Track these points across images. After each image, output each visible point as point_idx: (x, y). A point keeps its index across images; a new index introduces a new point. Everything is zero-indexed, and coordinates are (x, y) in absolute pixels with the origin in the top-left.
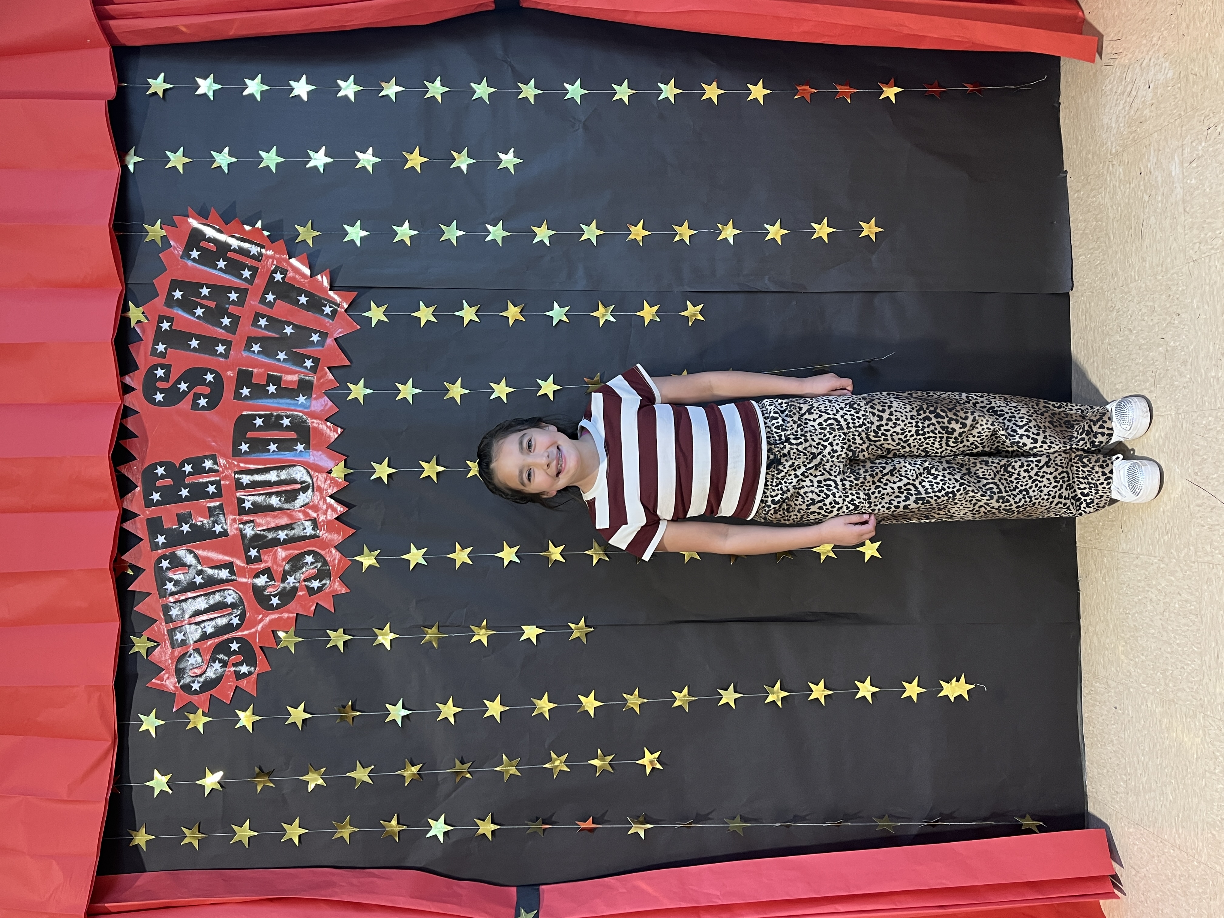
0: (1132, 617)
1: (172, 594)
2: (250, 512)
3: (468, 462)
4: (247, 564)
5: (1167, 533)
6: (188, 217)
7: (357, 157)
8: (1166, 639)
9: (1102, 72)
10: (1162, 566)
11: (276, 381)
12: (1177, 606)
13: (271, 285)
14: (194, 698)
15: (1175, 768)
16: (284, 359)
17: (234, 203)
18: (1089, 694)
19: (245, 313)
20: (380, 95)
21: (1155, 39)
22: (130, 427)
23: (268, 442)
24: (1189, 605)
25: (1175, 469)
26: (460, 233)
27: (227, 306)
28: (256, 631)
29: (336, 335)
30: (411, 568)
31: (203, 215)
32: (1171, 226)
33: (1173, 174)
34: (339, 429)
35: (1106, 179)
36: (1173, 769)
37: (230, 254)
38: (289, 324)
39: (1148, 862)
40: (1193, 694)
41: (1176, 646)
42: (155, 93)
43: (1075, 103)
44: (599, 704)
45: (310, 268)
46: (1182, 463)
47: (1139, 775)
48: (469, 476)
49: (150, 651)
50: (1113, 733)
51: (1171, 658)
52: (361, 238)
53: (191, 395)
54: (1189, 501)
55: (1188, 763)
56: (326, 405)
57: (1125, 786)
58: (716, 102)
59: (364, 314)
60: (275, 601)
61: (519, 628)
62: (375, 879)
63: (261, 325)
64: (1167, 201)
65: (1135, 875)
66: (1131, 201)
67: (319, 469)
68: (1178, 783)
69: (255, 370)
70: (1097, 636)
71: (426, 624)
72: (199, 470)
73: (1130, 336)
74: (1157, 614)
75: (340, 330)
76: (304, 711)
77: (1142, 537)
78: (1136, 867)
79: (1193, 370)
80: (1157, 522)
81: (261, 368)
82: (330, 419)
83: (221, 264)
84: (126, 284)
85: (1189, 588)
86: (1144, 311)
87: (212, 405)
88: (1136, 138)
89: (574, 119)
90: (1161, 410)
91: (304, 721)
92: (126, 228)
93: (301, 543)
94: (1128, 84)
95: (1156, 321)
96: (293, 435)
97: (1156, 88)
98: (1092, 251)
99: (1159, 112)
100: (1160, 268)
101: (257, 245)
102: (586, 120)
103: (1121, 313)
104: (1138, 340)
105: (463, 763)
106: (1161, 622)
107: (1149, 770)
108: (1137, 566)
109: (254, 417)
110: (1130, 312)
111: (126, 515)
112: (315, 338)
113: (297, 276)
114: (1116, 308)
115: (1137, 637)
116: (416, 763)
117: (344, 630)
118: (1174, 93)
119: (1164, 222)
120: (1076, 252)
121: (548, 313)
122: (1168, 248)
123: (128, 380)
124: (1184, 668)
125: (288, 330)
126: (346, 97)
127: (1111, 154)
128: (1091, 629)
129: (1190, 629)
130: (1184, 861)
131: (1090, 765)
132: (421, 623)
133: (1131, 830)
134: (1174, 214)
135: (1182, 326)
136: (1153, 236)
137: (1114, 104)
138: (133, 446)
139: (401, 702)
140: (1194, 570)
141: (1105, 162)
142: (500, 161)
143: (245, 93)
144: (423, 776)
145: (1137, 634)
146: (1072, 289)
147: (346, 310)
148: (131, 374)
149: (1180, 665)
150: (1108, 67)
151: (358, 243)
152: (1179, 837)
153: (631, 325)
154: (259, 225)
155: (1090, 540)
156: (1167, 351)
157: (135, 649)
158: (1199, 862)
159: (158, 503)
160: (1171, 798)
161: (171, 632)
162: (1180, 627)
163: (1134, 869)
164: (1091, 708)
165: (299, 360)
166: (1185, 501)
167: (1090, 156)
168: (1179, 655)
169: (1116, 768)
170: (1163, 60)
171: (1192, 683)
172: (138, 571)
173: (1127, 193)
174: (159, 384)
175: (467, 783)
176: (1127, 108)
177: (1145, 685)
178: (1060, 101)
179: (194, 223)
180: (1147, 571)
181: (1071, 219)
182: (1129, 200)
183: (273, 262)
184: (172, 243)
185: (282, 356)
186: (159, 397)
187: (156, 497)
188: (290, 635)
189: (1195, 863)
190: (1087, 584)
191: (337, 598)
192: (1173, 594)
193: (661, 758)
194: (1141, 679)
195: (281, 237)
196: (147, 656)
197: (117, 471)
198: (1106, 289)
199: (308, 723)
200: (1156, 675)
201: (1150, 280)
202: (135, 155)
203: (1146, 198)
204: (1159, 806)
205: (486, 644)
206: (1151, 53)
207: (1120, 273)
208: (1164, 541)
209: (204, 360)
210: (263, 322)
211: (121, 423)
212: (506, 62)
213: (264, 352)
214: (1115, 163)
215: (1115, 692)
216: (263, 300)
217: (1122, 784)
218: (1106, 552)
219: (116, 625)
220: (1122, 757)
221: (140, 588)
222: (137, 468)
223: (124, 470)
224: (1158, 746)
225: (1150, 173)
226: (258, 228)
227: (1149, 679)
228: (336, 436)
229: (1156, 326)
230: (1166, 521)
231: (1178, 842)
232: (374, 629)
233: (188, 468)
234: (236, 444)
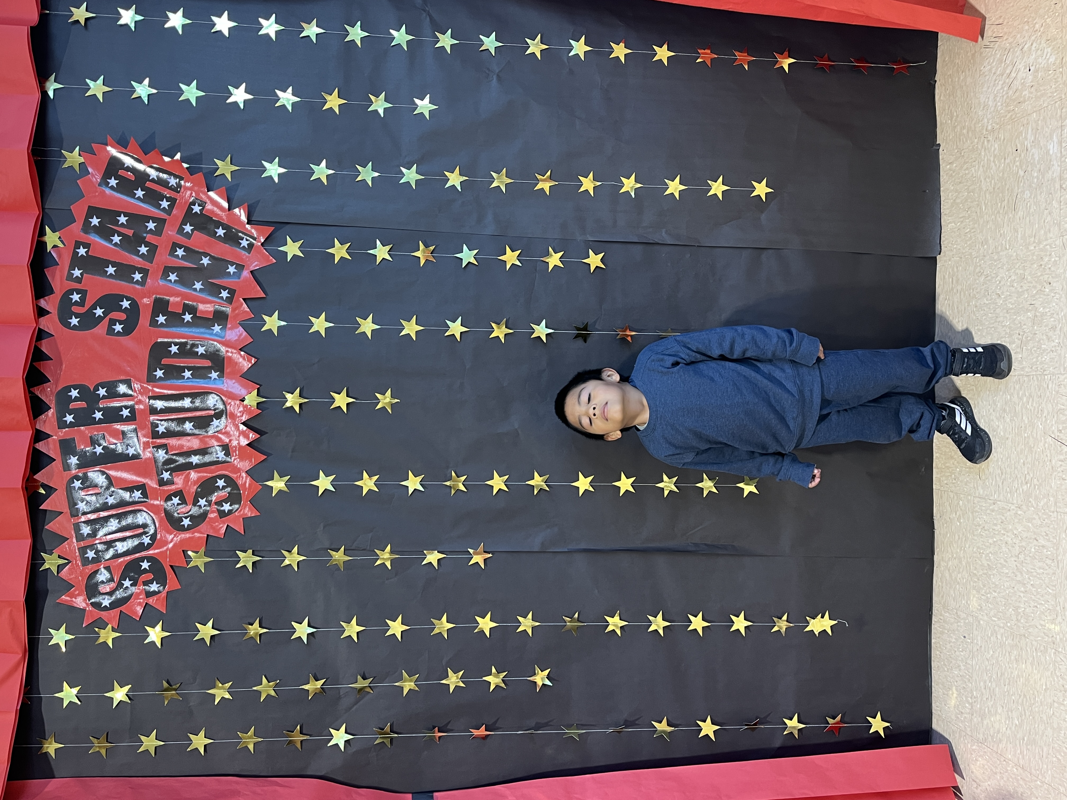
0: (986, 557)
1: (85, 513)
2: (164, 435)
3: (377, 395)
4: (160, 486)
5: (1027, 483)
6: (107, 145)
7: (277, 96)
8: (1020, 579)
9: (981, 53)
10: (1019, 512)
11: (192, 310)
12: (1033, 550)
13: (189, 216)
14: (104, 614)
15: (1022, 697)
16: (200, 289)
17: (154, 133)
18: (938, 622)
19: (162, 242)
20: (301, 36)
21: (1037, 26)
22: (44, 349)
23: (183, 369)
24: (1045, 550)
25: (1038, 425)
26: (376, 174)
27: (145, 235)
28: (167, 549)
29: (252, 268)
30: (320, 493)
31: (122, 144)
32: (1046, 201)
33: (1051, 152)
34: (253, 359)
35: (980, 154)
36: (1020, 696)
37: (148, 184)
38: (206, 255)
39: (990, 778)
40: (1045, 631)
41: (1029, 586)
42: (77, 21)
43: (952, 81)
44: (494, 625)
45: (229, 202)
46: (1046, 420)
47: (985, 699)
48: (378, 407)
49: (60, 568)
50: (960, 658)
51: (1024, 597)
52: (279, 175)
53: (106, 320)
54: (1051, 455)
55: (1036, 693)
56: (241, 335)
57: (970, 707)
58: (623, 61)
59: (279, 249)
60: (186, 522)
61: (422, 553)
62: (278, 788)
63: (178, 255)
64: (1043, 177)
65: (977, 788)
66: (1006, 175)
67: (232, 396)
68: (1024, 711)
69: (172, 299)
70: (949, 570)
71: (333, 547)
72: (113, 394)
73: (998, 301)
74: (1012, 556)
75: (256, 263)
76: (213, 628)
77: (1000, 484)
78: (978, 781)
79: (1062, 335)
80: (1016, 472)
81: (178, 297)
82: (244, 349)
83: (140, 193)
84: (43, 209)
85: (1047, 535)
86: (1013, 278)
87: (127, 331)
88: (1014, 116)
89: (488, 69)
90: (1027, 370)
91: (212, 637)
92: (45, 154)
93: (213, 467)
94: (1007, 66)
95: (1025, 288)
96: (207, 363)
97: (1037, 71)
98: (962, 219)
99: (1039, 94)
100: (1032, 239)
101: (176, 177)
102: (499, 72)
103: (989, 278)
104: (1006, 304)
105: (364, 678)
106: (1016, 563)
107: (995, 695)
108: (993, 511)
109: (169, 344)
110: (999, 278)
111: (39, 436)
112: (232, 269)
113: (215, 209)
114: (985, 273)
115: (990, 575)
116: (319, 678)
117: (253, 551)
118: (1055, 77)
119: (1039, 197)
120: (945, 220)
121: (457, 255)
122: (1043, 221)
123: (43, 303)
124: (1037, 607)
125: (205, 261)
126: (267, 35)
127: (986, 130)
128: (943, 564)
129: (1045, 572)
130: (1027, 779)
131: (936, 687)
132: (327, 545)
133: (974, 747)
134: (1050, 189)
135: (1053, 294)
136: (1027, 208)
137: (992, 84)
138: (47, 368)
139: (306, 620)
140: (1053, 519)
141: (980, 137)
142: (416, 106)
143: (166, 26)
144: (326, 690)
145: (990, 573)
146: (940, 254)
147: (262, 244)
148: (46, 298)
149: (1032, 604)
150: (987, 49)
151: (276, 180)
152: (1023, 758)
153: (536, 270)
154: (178, 156)
155: (946, 484)
156: (1036, 316)
157: (46, 566)
158: (1042, 782)
159: (72, 425)
160: (1017, 723)
161: (83, 551)
162: (1034, 569)
163: (975, 782)
164: (938, 635)
165: (215, 290)
166: (1047, 456)
167: (965, 131)
168: (1033, 594)
169: (962, 691)
170: (1045, 45)
171: (1044, 621)
172: (50, 490)
173: (1001, 168)
174: (75, 309)
175: (368, 697)
176: (1005, 89)
177: (996, 619)
178: (936, 79)
179: (113, 151)
180: (1003, 516)
181: (941, 189)
182: (1003, 174)
183: (192, 193)
184: (90, 170)
185: (198, 286)
186: (74, 321)
187: (69, 418)
188: (201, 555)
189: (1038, 782)
190: (941, 523)
191: (246, 520)
192: (1031, 539)
193: (551, 675)
194: (992, 613)
195: (200, 170)
196: (58, 573)
197: (30, 392)
198: (976, 255)
199: (216, 638)
200: (1008, 610)
201: (1022, 250)
202: (55, 81)
203: (1021, 173)
204: (1004, 729)
205: (390, 568)
206: (1033, 38)
207: (990, 242)
208: (1023, 490)
209: (120, 286)
210: (180, 252)
211: (35, 345)
212: (424, 11)
213: (181, 281)
214: (990, 138)
215: (964, 622)
216: (181, 230)
217: (967, 705)
218: (962, 496)
219: (28, 542)
220: (969, 681)
221: (51, 507)
222: (51, 390)
223: (37, 392)
224: (1006, 675)
225: (1027, 150)
226: (177, 160)
227: (1001, 614)
228: (250, 365)
229: (1025, 292)
230: (1026, 473)
231: (1021, 762)
232: (283, 551)
233: (102, 392)
234: (151, 370)
